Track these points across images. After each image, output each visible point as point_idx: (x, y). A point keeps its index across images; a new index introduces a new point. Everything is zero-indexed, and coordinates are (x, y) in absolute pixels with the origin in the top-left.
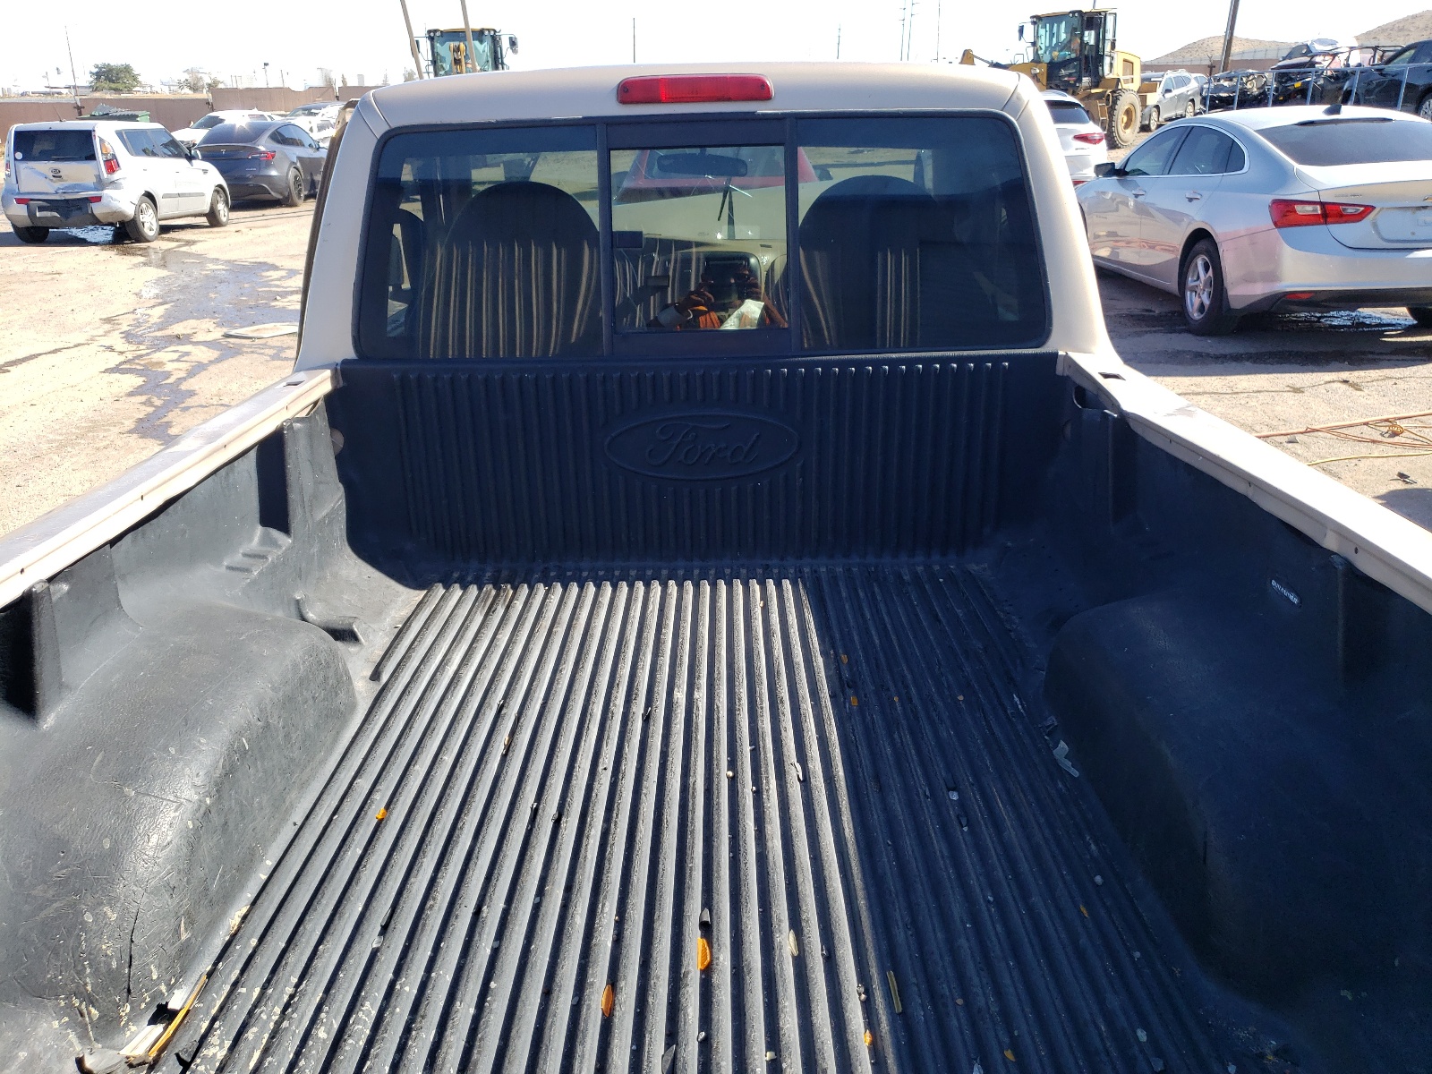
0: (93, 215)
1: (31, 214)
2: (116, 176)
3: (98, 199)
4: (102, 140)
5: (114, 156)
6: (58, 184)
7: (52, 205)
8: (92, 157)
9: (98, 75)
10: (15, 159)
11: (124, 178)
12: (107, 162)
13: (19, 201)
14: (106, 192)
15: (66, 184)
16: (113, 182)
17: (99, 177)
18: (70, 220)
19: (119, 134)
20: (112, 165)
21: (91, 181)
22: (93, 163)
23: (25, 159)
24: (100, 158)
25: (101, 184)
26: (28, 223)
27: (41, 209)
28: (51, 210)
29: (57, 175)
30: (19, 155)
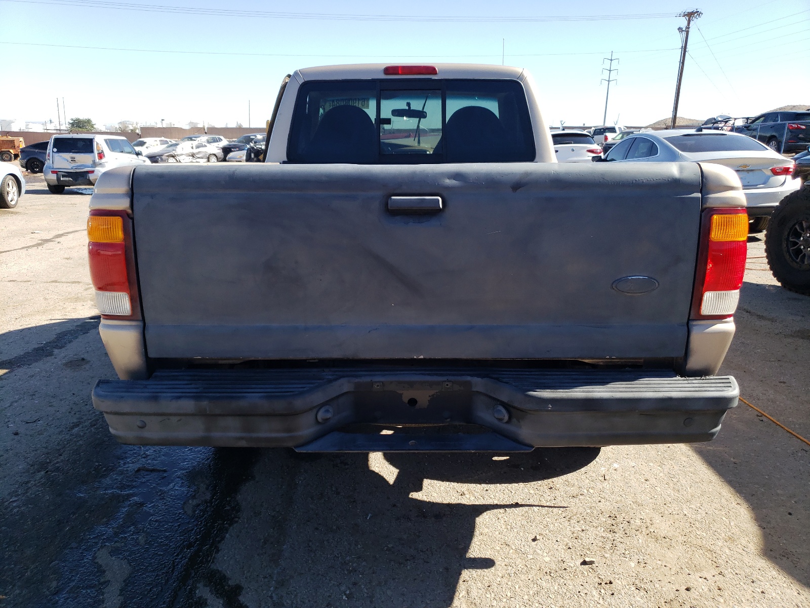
0: (89, 180)
1: (58, 179)
2: (103, 160)
3: (92, 172)
4: (97, 144)
5: (102, 151)
6: (73, 164)
7: (69, 174)
8: (92, 151)
9: (73, 124)
10: (53, 151)
11: (107, 162)
12: (99, 154)
13: (53, 172)
14: (97, 168)
15: (77, 164)
16: (101, 164)
17: (94, 162)
18: (77, 182)
19: (106, 141)
20: (101, 156)
21: (90, 163)
22: (92, 154)
23: (58, 152)
24: (96, 152)
25: (95, 164)
26: (56, 183)
27: (63, 176)
28: (69, 177)
29: (73, 160)
30: (55, 150)
